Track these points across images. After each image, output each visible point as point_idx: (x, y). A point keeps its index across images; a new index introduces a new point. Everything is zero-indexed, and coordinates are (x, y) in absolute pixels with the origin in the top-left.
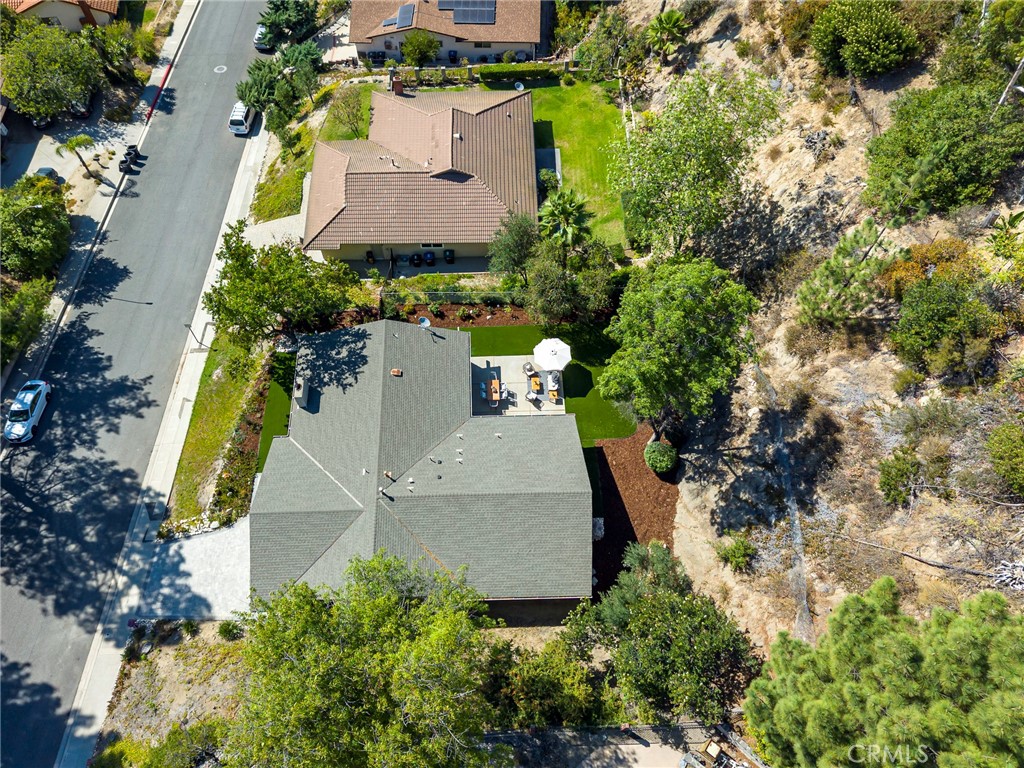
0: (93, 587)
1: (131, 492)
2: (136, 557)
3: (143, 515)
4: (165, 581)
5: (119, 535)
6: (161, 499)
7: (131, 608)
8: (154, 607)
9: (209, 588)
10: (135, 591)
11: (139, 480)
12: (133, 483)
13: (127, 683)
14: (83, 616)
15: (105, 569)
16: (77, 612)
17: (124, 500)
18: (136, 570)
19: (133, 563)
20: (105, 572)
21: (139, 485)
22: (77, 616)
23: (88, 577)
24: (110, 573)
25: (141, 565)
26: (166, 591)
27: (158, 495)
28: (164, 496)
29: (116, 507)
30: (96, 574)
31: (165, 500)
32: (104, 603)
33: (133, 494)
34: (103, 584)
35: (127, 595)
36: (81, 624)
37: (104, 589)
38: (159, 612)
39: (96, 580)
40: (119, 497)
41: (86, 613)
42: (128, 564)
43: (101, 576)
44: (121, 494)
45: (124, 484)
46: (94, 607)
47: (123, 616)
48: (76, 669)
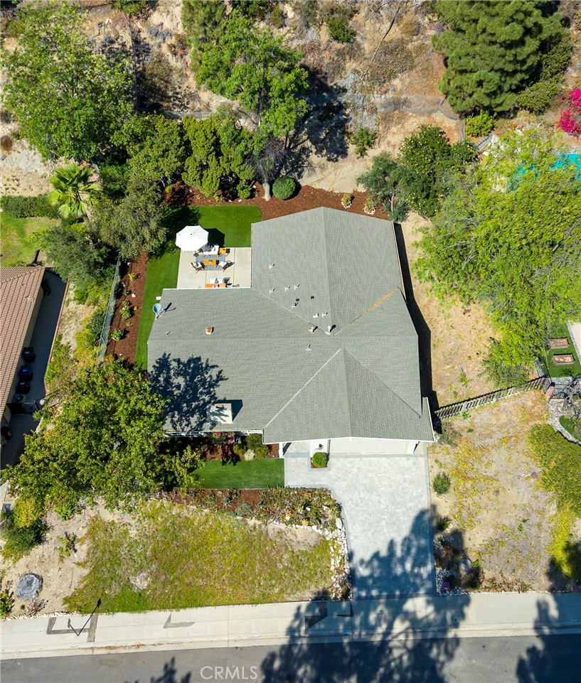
0: (409, 658)
1: (292, 654)
2: (372, 617)
3: (322, 626)
4: (399, 570)
5: (347, 649)
6: (303, 610)
7: (428, 602)
8: (425, 575)
9: (401, 518)
10: (410, 605)
11: (277, 650)
12: (281, 657)
13: (499, 580)
14: (442, 658)
15: (387, 652)
16: (438, 666)
17: (305, 658)
18: (386, 612)
19: (379, 619)
20: (391, 650)
21: (283, 647)
22: (443, 664)
23: (399, 667)
24: (391, 644)
25: (380, 608)
26: (408, 566)
27: (297, 615)
28: (299, 608)
29: (313, 666)
30: (394, 660)
31: (304, 605)
32: (424, 640)
33: (296, 651)
34: (405, 647)
35: (414, 613)
36: (450, 656)
37: (410, 645)
38: (429, 567)
39: (401, 657)
40: (299, 666)
41: (438, 654)
42: (380, 625)
43: (396, 653)
44: (295, 666)
45: (282, 668)
46: (431, 648)
47: (437, 610)
48: (493, 645)
